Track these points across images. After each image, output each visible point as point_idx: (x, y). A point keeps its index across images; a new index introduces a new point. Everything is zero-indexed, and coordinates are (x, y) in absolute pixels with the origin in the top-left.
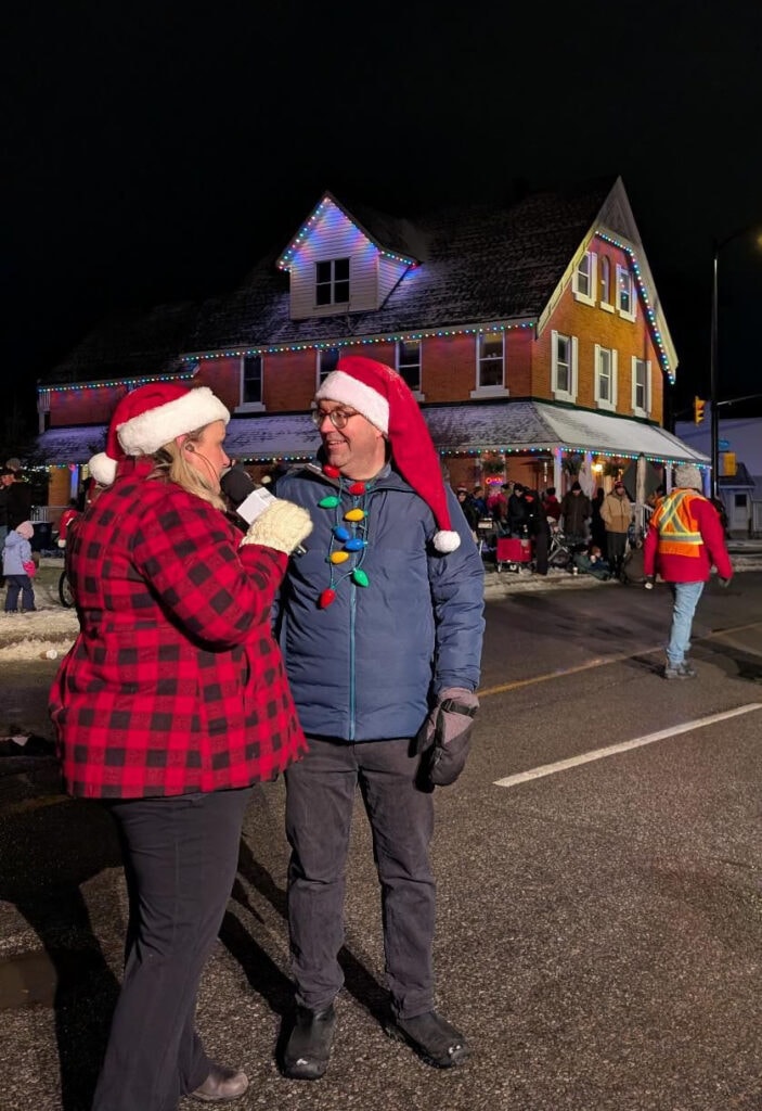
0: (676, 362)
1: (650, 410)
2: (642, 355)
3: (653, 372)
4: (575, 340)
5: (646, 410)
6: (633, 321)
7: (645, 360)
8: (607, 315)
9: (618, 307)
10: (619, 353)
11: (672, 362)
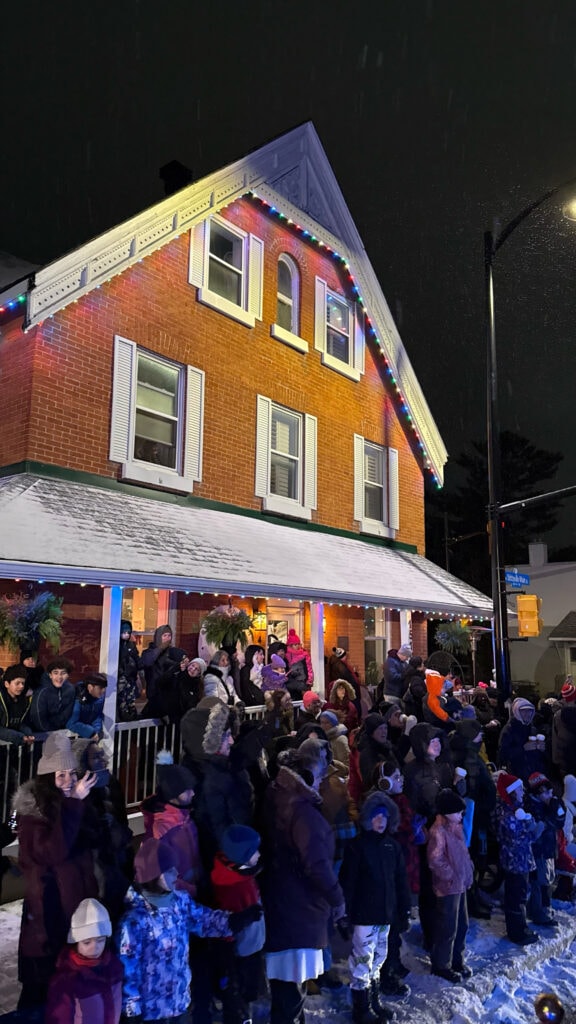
0: (444, 455)
1: (396, 526)
2: (378, 436)
3: (401, 467)
4: (196, 379)
5: (388, 525)
6: (358, 378)
7: (386, 445)
8: (296, 356)
9: (321, 345)
10: (321, 424)
11: (437, 455)
